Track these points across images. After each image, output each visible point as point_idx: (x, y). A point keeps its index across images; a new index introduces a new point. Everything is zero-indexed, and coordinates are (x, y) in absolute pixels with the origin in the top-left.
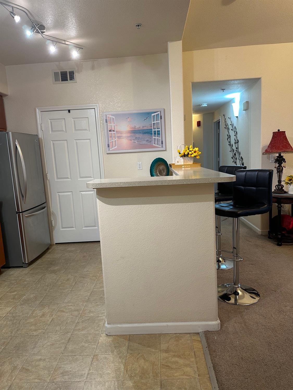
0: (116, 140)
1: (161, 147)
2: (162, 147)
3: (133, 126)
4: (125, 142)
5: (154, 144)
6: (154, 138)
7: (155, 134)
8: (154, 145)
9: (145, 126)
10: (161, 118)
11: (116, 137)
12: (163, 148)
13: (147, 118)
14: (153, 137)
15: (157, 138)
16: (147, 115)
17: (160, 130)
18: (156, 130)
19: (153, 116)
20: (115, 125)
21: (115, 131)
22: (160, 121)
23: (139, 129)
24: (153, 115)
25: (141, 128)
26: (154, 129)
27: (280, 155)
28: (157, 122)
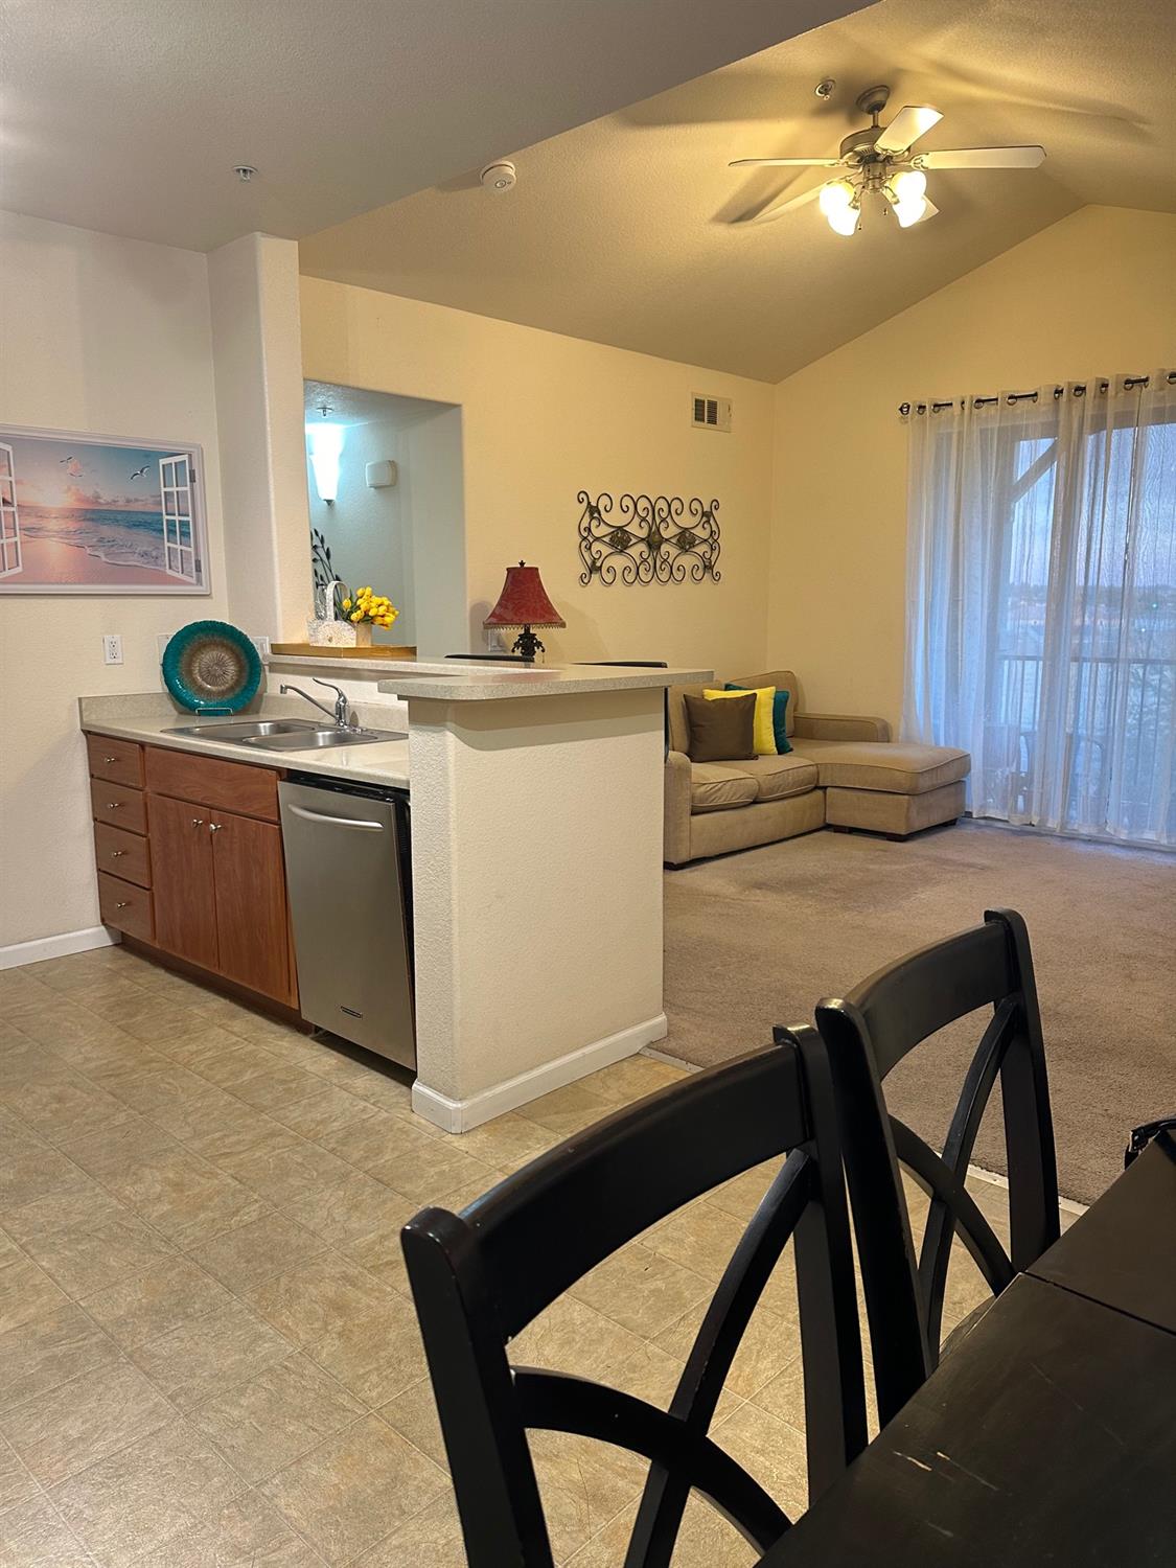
0: (17, 539)
1: (194, 581)
2: (199, 581)
3: (89, 493)
4: (55, 549)
5: (170, 568)
6: (169, 548)
7: (171, 531)
8: (169, 572)
9: (137, 500)
10: (193, 480)
11: (17, 528)
12: (201, 588)
13: (142, 472)
14: (167, 544)
15: (179, 547)
16: (143, 459)
17: (190, 519)
18: (177, 518)
19: (163, 466)
20: (12, 479)
21: (15, 504)
22: (188, 489)
23: (113, 508)
24: (163, 462)
25: (121, 505)
26: (167, 514)
27: (527, 631)
28: (179, 489)
